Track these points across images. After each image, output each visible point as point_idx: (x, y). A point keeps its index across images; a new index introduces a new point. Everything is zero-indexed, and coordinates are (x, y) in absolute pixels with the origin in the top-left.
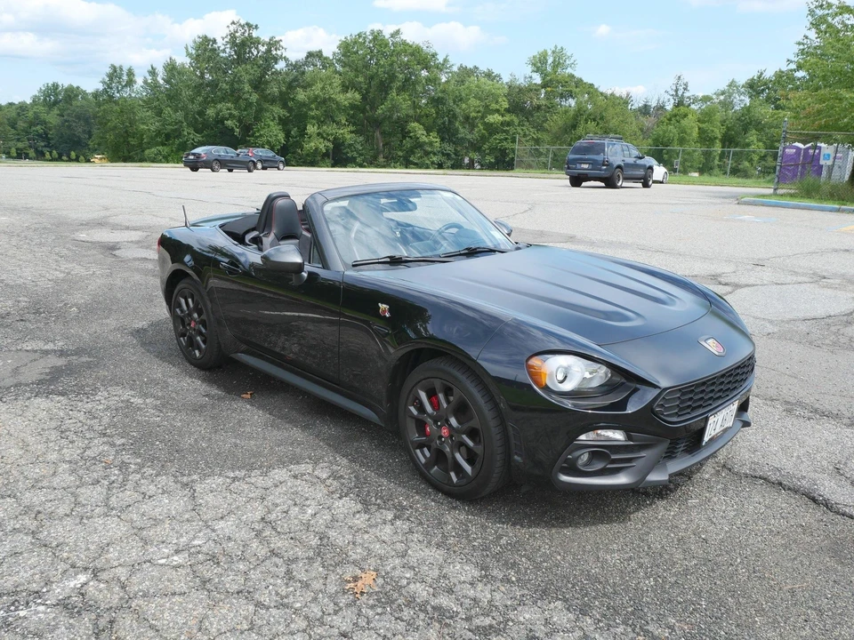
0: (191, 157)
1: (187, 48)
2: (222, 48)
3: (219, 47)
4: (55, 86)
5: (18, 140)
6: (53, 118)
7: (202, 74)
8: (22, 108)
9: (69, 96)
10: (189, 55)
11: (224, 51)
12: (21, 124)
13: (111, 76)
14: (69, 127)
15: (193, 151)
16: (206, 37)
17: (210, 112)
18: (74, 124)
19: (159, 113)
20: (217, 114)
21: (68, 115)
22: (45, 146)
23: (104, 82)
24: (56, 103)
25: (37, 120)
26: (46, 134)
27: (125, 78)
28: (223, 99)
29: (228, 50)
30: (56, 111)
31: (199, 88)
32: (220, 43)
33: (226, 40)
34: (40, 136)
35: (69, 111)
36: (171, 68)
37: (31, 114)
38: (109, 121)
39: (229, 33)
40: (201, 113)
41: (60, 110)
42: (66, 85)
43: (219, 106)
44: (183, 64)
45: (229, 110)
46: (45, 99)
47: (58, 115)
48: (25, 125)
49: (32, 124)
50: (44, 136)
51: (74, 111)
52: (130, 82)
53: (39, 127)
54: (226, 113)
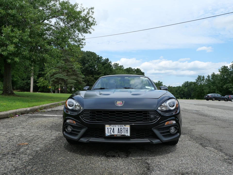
0: (206, 96)
1: (219, 70)
2: (230, 68)
3: (229, 69)
4: (187, 82)
5: (177, 95)
6: (186, 90)
7: (224, 76)
8: (179, 87)
9: (190, 84)
10: (220, 71)
11: (230, 69)
12: (178, 91)
13: (198, 78)
14: (189, 92)
15: (207, 95)
16: (225, 66)
17: (225, 86)
18: (191, 91)
19: (210, 87)
20: (227, 87)
21: (190, 89)
22: (183, 96)
23: (196, 80)
24: (187, 86)
25: (182, 90)
26: (184, 93)
27: (202, 78)
28: (229, 83)
29: (231, 69)
30: (187, 88)
31: (222, 80)
32: (229, 67)
33: (231, 66)
34: (182, 94)
35: (190, 88)
36: (213, 75)
37: (181, 89)
38: (197, 89)
39: (232, 64)
40: (222, 87)
41: (188, 88)
42: (190, 82)
43: (227, 85)
44: (218, 74)
45: (231, 86)
46: (185, 85)
47: (187, 89)
48: (179, 91)
49: (181, 91)
50: (183, 94)
51: (191, 88)
52: (203, 80)
53: (182, 92)
54: (229, 86)
